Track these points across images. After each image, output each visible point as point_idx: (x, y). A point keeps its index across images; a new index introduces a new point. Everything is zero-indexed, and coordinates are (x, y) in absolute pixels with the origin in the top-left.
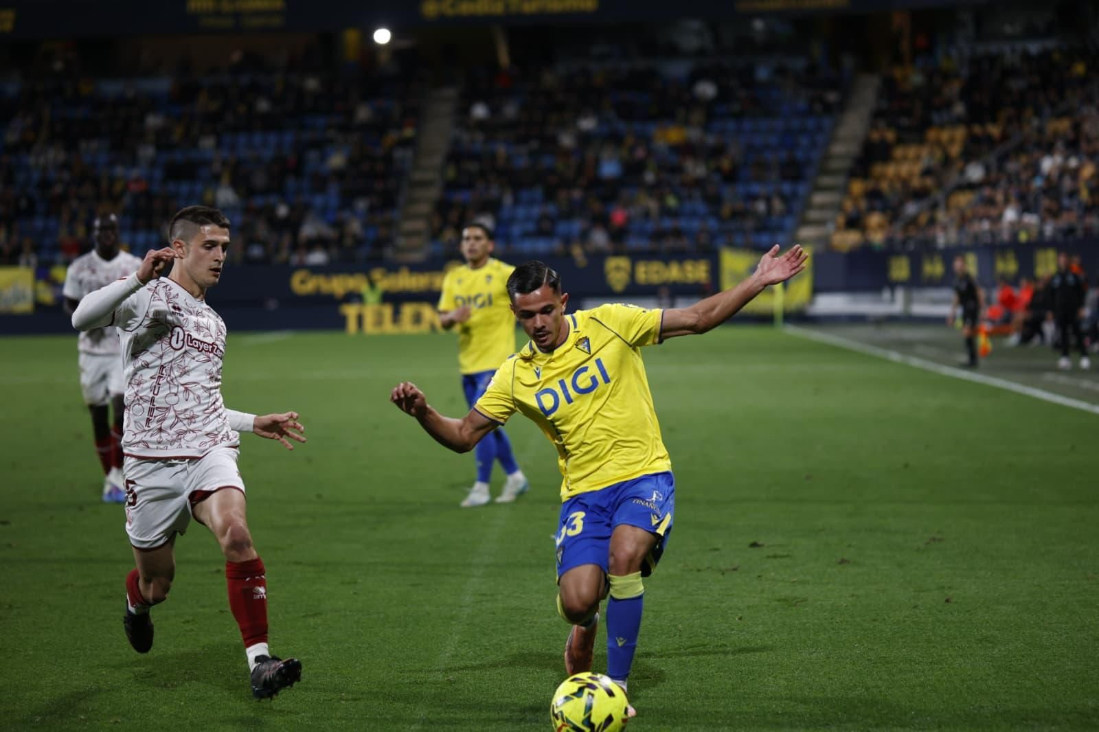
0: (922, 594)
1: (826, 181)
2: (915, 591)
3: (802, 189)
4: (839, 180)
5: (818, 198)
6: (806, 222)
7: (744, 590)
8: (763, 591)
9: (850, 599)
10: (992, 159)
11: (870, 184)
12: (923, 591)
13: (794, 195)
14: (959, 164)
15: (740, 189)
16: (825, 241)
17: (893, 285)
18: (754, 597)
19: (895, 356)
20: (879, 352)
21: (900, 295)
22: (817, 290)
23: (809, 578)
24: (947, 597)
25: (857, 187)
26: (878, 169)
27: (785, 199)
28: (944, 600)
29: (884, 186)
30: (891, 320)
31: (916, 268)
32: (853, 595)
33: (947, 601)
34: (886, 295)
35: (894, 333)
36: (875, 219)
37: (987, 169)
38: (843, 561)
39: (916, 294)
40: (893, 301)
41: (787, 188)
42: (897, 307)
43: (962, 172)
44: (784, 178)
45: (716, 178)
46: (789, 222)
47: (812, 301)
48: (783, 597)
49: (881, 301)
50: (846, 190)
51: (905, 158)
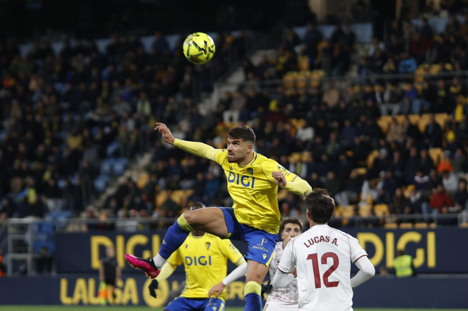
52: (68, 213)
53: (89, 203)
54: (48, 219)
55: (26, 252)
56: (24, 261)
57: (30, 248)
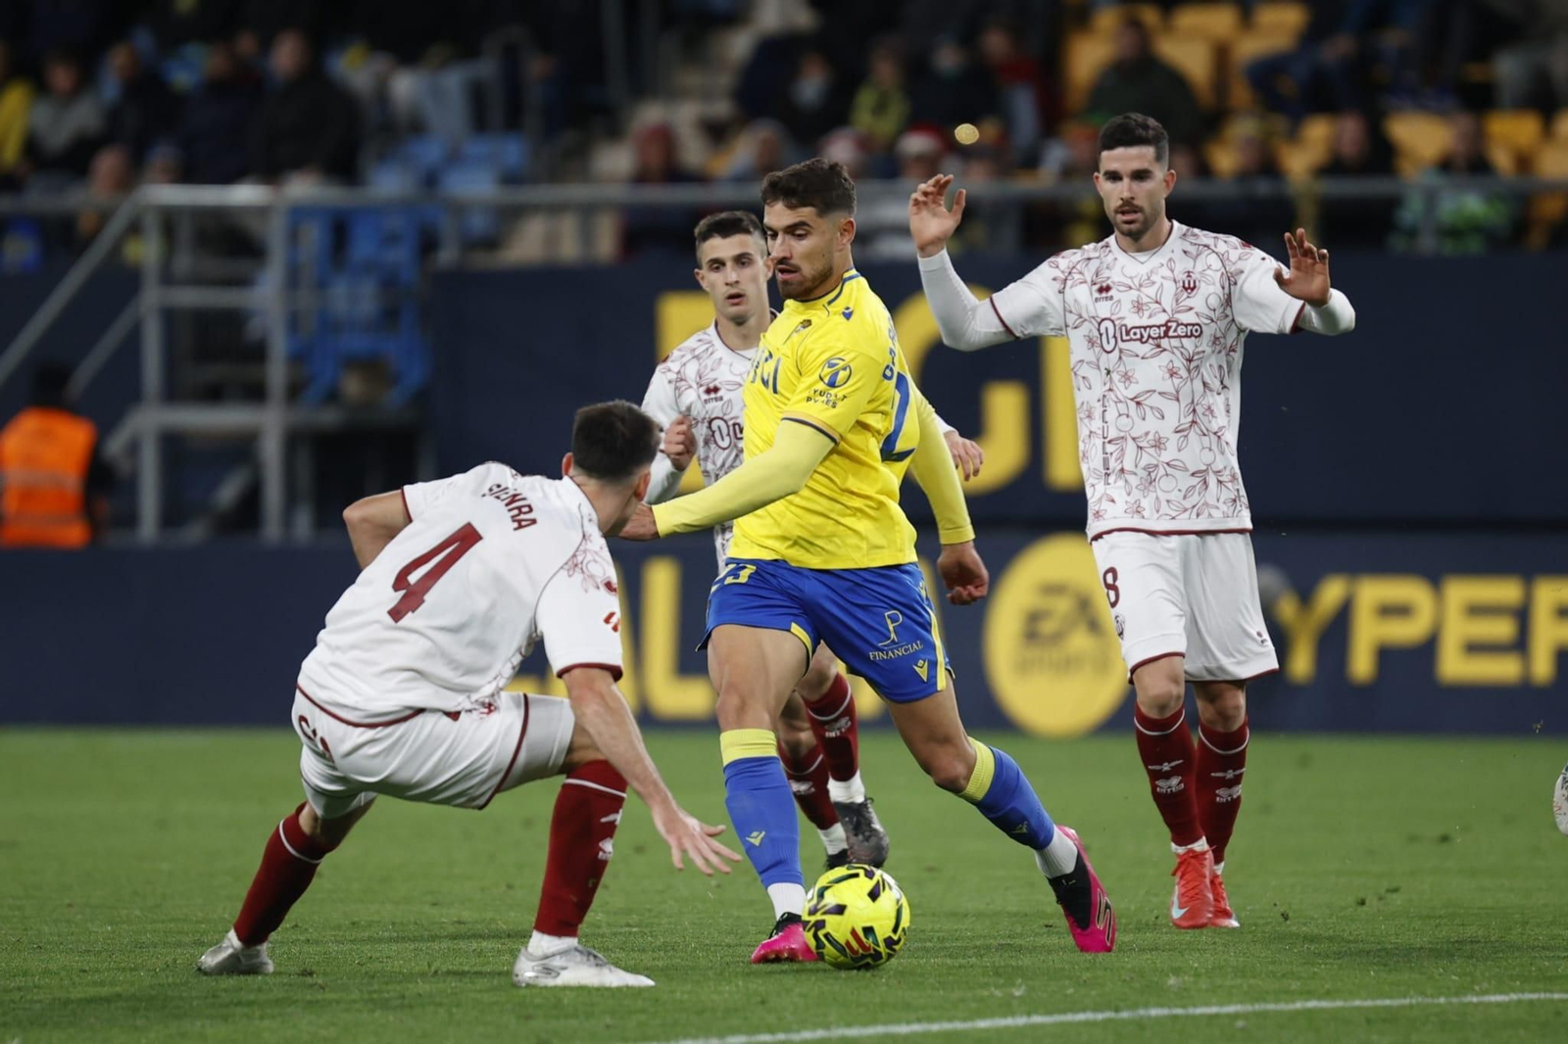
52: (513, 151)
53: (643, 86)
54: (388, 184)
55: (255, 393)
56: (241, 449)
57: (277, 373)
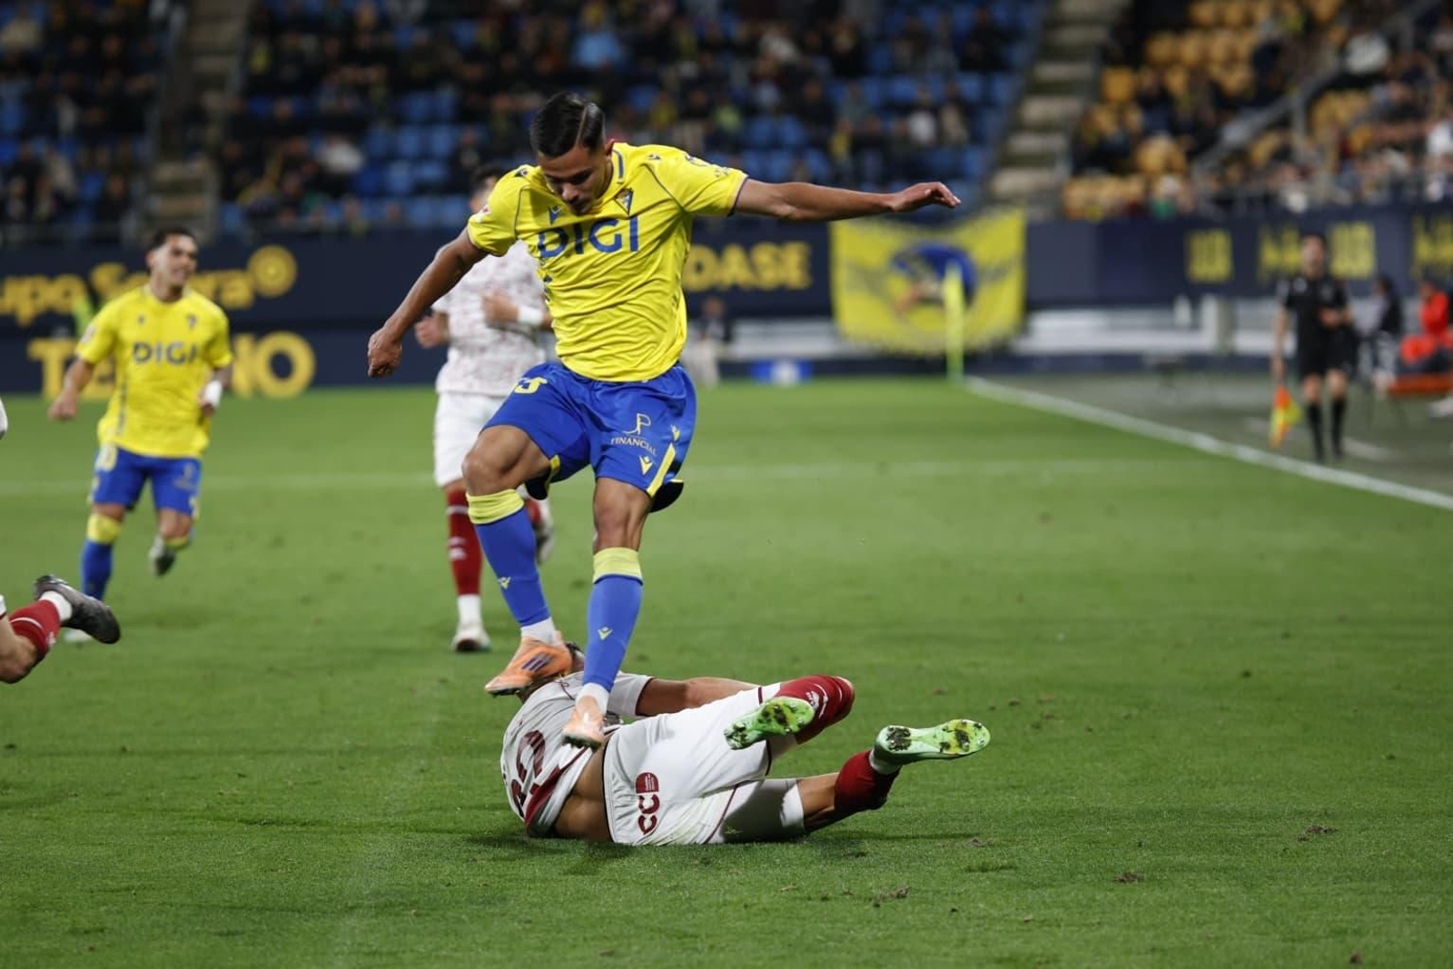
0: (1299, 947)
1: (1051, 71)
2: (1284, 940)
3: (1003, 88)
4: (1081, 70)
5: (1037, 109)
6: (1012, 161)
7: (924, 941)
8: (963, 941)
9: (1149, 957)
10: (1404, 23)
11: (1147, 79)
12: (1301, 940)
13: (988, 102)
14: (1336, 35)
15: (871, 90)
16: (1051, 197)
17: (1196, 292)
18: (946, 955)
19: (1205, 442)
20: (1175, 435)
21: (1211, 310)
22: (1033, 304)
23: (1058, 912)
24: (1354, 952)
25: (1119, 84)
26: (1161, 47)
27: (969, 111)
28: (1348, 958)
29: (1177, 82)
30: (1195, 364)
31: (1245, 256)
32: (1153, 950)
33: (1354, 960)
34: (1183, 312)
35: (1200, 392)
36: (1158, 151)
37: (1393, 44)
38: (1127, 878)
39: (1244, 310)
40: (1195, 326)
41: (970, 86)
42: (1206, 340)
43: (1343, 51)
44: (967, 65)
45: (822, 66)
46: (975, 160)
47: (1023, 328)
48: (1006, 955)
49: (1174, 327)
50: (1096, 93)
51: (1220, 24)
